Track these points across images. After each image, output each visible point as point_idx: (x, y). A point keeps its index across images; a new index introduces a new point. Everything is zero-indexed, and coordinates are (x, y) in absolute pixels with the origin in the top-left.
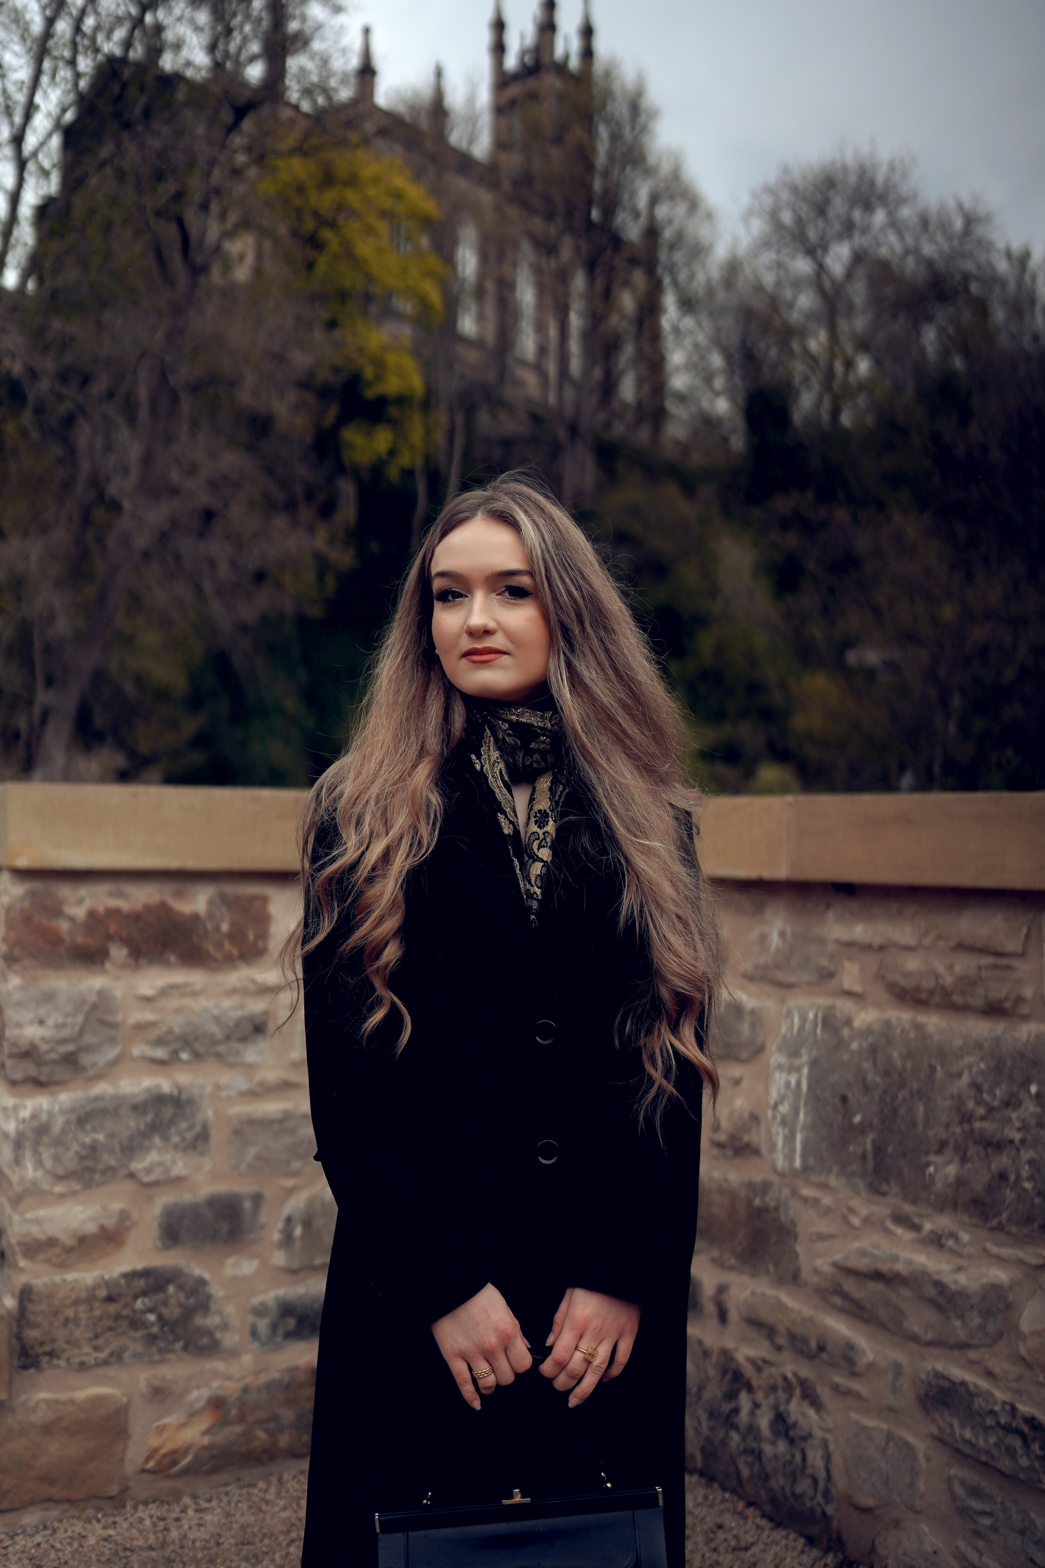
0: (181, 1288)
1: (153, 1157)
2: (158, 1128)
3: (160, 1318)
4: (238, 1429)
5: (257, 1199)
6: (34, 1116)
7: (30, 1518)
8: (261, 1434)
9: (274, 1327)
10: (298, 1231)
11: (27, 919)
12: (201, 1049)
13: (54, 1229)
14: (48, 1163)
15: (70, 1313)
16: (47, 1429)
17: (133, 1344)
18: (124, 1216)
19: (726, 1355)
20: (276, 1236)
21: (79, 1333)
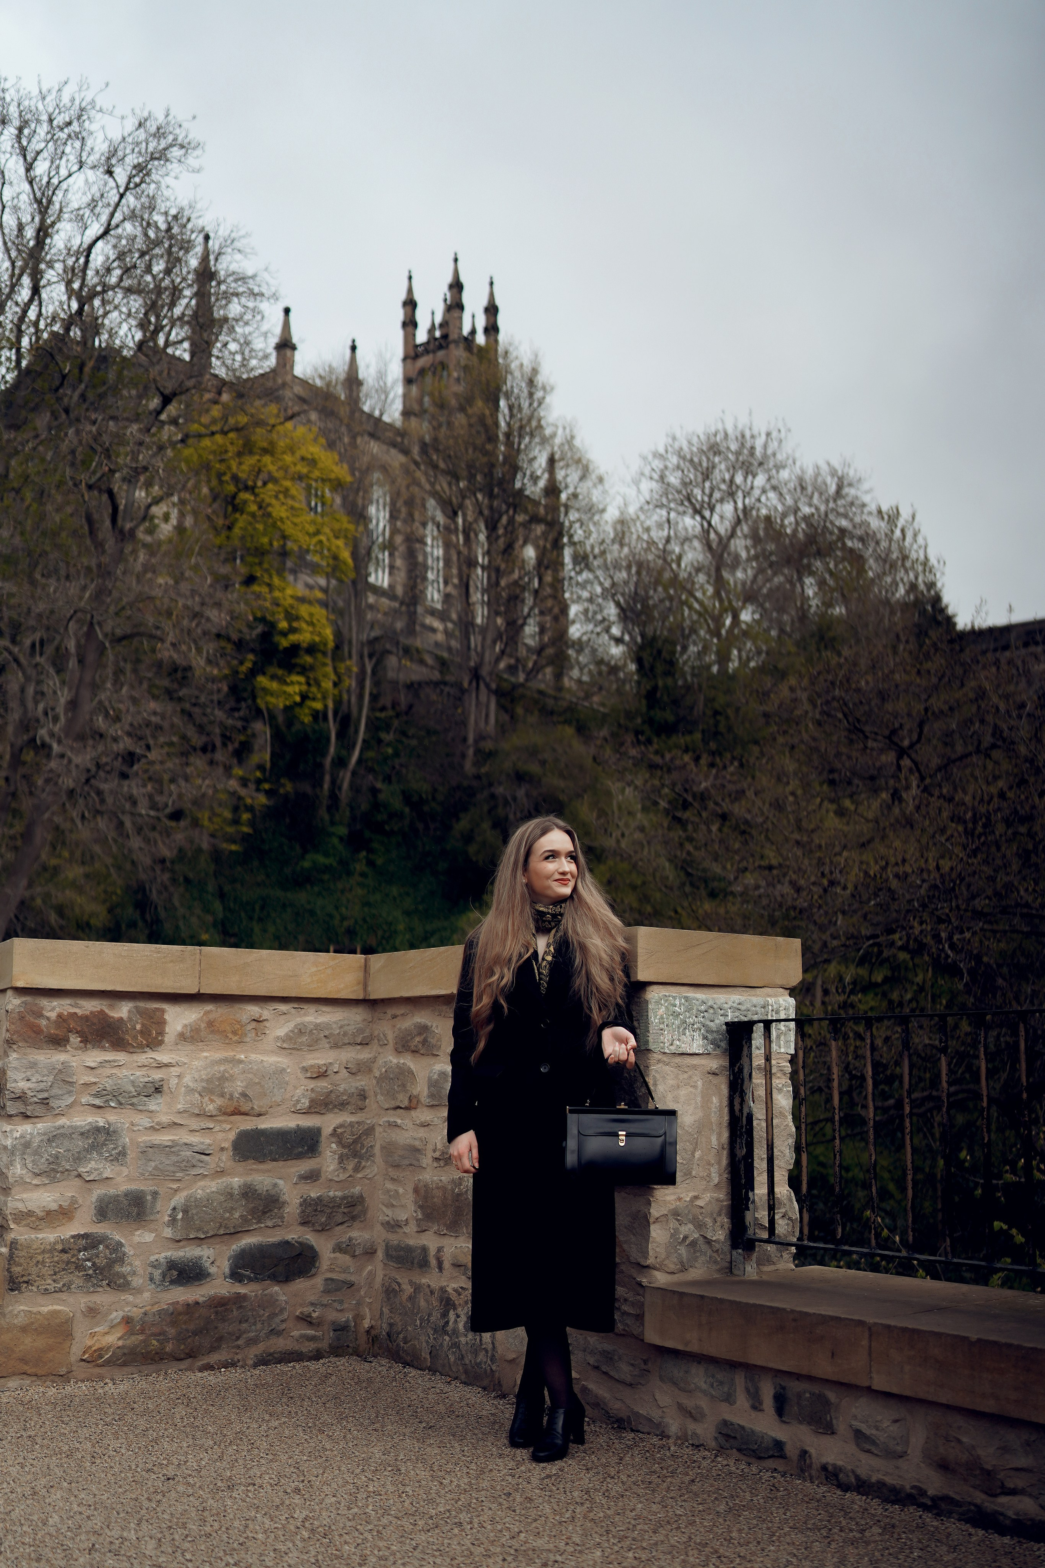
0: (107, 1247)
1: (93, 1164)
2: (94, 1147)
3: (94, 1264)
4: (141, 1337)
5: (155, 1194)
6: (22, 1137)
7: (12, 1383)
8: (155, 1342)
9: (164, 1275)
10: (180, 1216)
11: (22, 1018)
12: (123, 1101)
13: (31, 1206)
14: (30, 1166)
15: (40, 1258)
16: (24, 1329)
17: (77, 1280)
18: (73, 1200)
19: (443, 1290)
20: (167, 1218)
21: (44, 1271)
